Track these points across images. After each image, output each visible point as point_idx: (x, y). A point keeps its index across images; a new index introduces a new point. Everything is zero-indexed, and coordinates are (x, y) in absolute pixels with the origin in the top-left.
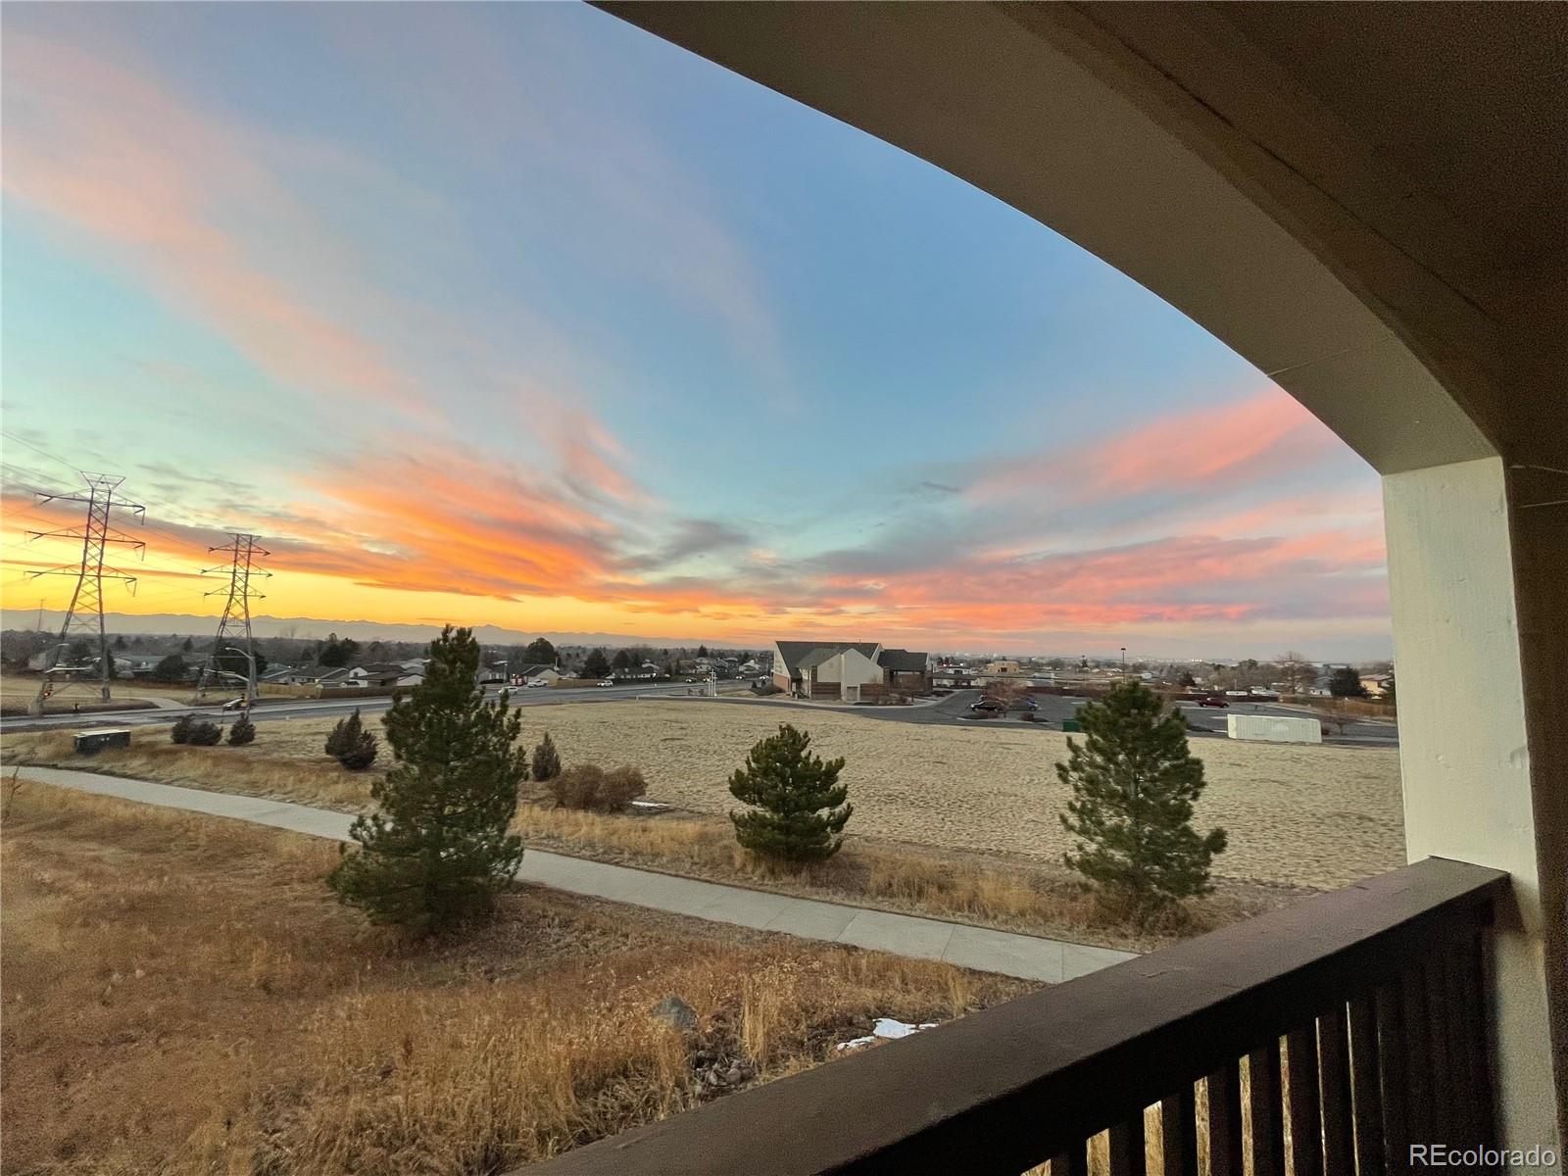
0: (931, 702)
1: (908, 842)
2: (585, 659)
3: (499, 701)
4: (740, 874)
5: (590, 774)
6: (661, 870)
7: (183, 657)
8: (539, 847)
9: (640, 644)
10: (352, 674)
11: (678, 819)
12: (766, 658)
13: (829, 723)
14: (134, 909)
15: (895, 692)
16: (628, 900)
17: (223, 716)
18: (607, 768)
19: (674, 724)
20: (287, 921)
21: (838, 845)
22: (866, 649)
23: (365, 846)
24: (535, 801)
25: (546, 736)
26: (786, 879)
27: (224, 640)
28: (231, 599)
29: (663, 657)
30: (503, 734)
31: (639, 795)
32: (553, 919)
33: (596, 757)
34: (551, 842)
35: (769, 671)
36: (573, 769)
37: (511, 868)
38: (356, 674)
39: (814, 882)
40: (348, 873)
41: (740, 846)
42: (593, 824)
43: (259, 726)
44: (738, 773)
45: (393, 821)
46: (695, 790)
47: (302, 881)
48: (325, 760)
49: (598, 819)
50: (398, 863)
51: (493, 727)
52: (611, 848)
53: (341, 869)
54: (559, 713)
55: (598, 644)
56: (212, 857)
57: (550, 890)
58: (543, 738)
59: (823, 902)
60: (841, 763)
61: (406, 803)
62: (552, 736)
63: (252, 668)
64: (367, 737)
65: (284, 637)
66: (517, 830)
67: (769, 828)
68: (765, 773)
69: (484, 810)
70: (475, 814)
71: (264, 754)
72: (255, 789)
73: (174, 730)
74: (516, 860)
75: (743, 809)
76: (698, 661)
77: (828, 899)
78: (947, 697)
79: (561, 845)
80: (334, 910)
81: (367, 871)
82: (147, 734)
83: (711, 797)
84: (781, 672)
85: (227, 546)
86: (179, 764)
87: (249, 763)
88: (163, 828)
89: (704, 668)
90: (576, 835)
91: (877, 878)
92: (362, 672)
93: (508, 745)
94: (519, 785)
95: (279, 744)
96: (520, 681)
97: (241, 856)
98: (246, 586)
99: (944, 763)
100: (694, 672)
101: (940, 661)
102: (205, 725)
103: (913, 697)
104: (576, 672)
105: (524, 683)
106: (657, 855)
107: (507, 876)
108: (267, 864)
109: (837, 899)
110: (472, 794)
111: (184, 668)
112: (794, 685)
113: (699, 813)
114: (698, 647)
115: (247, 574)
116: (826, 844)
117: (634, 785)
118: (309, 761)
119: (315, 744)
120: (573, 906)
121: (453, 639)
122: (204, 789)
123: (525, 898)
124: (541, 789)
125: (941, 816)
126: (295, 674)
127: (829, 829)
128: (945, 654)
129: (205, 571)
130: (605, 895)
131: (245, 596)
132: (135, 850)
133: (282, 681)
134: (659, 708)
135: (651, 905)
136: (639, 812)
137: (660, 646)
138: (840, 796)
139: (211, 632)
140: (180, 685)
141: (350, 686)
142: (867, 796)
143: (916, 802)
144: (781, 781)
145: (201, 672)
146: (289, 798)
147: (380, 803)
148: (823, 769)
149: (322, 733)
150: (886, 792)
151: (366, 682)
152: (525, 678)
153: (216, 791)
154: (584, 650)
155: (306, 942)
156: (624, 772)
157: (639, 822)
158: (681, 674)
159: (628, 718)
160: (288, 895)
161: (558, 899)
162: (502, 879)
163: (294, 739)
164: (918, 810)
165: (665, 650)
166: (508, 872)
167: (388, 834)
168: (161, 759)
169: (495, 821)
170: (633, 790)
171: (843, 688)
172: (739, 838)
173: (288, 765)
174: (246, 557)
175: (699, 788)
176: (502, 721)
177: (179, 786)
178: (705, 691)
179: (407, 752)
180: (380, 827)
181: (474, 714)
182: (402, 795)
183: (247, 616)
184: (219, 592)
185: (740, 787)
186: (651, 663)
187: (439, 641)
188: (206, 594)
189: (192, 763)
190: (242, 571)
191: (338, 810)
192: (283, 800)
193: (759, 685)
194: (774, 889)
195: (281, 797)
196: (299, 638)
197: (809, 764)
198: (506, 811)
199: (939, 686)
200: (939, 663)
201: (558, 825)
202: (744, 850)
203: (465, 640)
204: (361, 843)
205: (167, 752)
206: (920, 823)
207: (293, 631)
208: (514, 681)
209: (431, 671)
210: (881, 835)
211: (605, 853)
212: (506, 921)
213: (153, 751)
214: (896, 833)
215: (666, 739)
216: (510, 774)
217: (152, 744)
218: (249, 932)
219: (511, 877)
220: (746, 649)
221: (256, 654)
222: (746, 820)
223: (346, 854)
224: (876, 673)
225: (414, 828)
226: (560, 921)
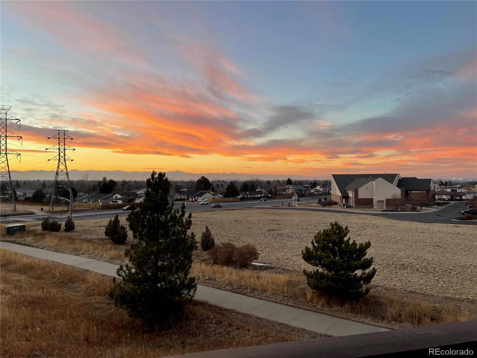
0: (433, 210)
1: (413, 292)
2: (226, 187)
3: (181, 210)
4: (310, 303)
5: (230, 247)
6: (267, 299)
7: (43, 191)
8: (204, 283)
9: (255, 178)
10: (114, 196)
11: (276, 273)
12: (326, 184)
13: (365, 222)
14: (34, 303)
15: (409, 203)
16: (251, 313)
17: (61, 218)
18: (238, 245)
19: (273, 222)
20: (93, 313)
21: (367, 291)
22: (389, 178)
23: (124, 279)
24: (202, 261)
25: (207, 228)
26: (336, 308)
27: (58, 181)
28: (59, 163)
29: (268, 185)
30: (183, 226)
31: (255, 259)
32: (213, 320)
33: (233, 239)
34: (211, 282)
35: (329, 192)
36: (221, 245)
37: (191, 293)
38: (116, 197)
39: (353, 310)
40: (118, 292)
41: (309, 288)
42: (232, 273)
43: (76, 222)
44: (307, 249)
45: (135, 268)
46: (285, 258)
47: (99, 295)
48: (105, 239)
49: (234, 271)
50: (138, 288)
51: (178, 223)
52: (241, 286)
53: (115, 290)
54: (214, 216)
55: (232, 179)
56: (62, 282)
57: (211, 306)
58: (205, 229)
59: (358, 322)
60: (368, 245)
61: (140, 260)
62: (210, 228)
63: (71, 194)
64: (123, 228)
65: (83, 179)
66: (194, 274)
67: (326, 279)
68: (323, 249)
69: (177, 264)
70: (173, 266)
71: (79, 236)
72: (76, 252)
73: (42, 224)
74: (193, 289)
75: (311, 268)
76: (287, 187)
77: (361, 320)
78: (444, 207)
79: (216, 283)
80: (113, 309)
81: (126, 291)
82: (32, 226)
83: (294, 261)
84: (336, 192)
85: (55, 136)
86: (46, 240)
87: (73, 240)
88: (42, 268)
89: (290, 191)
90: (223, 279)
91: (391, 311)
92: (119, 196)
93: (186, 232)
94: (193, 252)
95: (85, 231)
96: (194, 199)
97: (73, 282)
98: (65, 155)
99: (441, 247)
100: (285, 193)
101: (441, 184)
102: (54, 222)
103: (421, 206)
104: (222, 194)
105: (196, 200)
106: (264, 291)
107: (189, 297)
108: (83, 286)
109: (367, 321)
110: (170, 256)
111: (43, 195)
112: (344, 200)
113: (288, 270)
114: (286, 179)
115: (65, 149)
116: (360, 290)
117: (252, 254)
118: (99, 239)
119: (101, 231)
120: (221, 314)
121: (157, 178)
122: (56, 251)
123: (199, 308)
124: (205, 255)
125: (436, 278)
126: (89, 198)
127: (362, 282)
128: (445, 179)
129: (47, 149)
130: (238, 310)
131: (65, 160)
132: (32, 277)
133: (84, 201)
134: (265, 213)
135: (262, 316)
136: (255, 268)
137: (265, 179)
138: (368, 263)
139: (52, 178)
140: (43, 203)
141: (114, 203)
142: (389, 264)
143: (420, 269)
144: (333, 254)
145: (50, 197)
146: (91, 256)
147: (129, 259)
148: (358, 247)
149: (103, 226)
150: (400, 263)
151: (121, 201)
152: (196, 198)
153: (61, 252)
154: (225, 182)
155: (102, 322)
156: (247, 247)
157: (255, 273)
158: (278, 195)
159: (249, 219)
160: (94, 301)
161: (215, 310)
162: (187, 299)
163: (91, 229)
164: (422, 274)
165: (269, 181)
166: (190, 295)
167: (133, 274)
168: (39, 237)
169: (182, 270)
170: (251, 256)
171: (375, 201)
172: (309, 284)
173: (90, 241)
174: (63, 141)
175: (288, 257)
176: (182, 220)
177: (47, 250)
178: (291, 204)
179: (139, 235)
180: (129, 270)
181: (169, 216)
182: (138, 256)
183: (67, 170)
184: (54, 159)
185: (308, 257)
186: (261, 188)
187: (150, 179)
188: (49, 160)
189: (51, 239)
190: (62, 148)
191: (112, 263)
192: (88, 257)
193: (323, 200)
194: (330, 313)
195: (87, 256)
196: (90, 180)
197: (349, 244)
198: (187, 265)
199: (439, 199)
200: (440, 185)
201: (214, 273)
202: (311, 290)
203: (162, 179)
204: (121, 278)
205: (40, 234)
206: (422, 282)
207: (87, 176)
208: (191, 199)
209: (147, 194)
210: (396, 287)
211: (238, 288)
212: (190, 319)
213: (35, 234)
214: (406, 286)
215: (269, 230)
216: (188, 246)
217: (35, 230)
218: (79, 316)
219: (191, 298)
220: (315, 179)
221: (72, 189)
222: (313, 275)
223: (116, 283)
224: (395, 192)
225: (144, 272)
226: (216, 321)
